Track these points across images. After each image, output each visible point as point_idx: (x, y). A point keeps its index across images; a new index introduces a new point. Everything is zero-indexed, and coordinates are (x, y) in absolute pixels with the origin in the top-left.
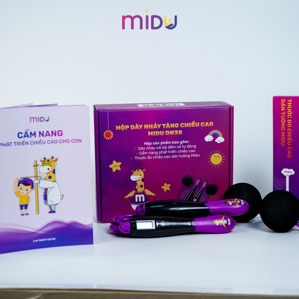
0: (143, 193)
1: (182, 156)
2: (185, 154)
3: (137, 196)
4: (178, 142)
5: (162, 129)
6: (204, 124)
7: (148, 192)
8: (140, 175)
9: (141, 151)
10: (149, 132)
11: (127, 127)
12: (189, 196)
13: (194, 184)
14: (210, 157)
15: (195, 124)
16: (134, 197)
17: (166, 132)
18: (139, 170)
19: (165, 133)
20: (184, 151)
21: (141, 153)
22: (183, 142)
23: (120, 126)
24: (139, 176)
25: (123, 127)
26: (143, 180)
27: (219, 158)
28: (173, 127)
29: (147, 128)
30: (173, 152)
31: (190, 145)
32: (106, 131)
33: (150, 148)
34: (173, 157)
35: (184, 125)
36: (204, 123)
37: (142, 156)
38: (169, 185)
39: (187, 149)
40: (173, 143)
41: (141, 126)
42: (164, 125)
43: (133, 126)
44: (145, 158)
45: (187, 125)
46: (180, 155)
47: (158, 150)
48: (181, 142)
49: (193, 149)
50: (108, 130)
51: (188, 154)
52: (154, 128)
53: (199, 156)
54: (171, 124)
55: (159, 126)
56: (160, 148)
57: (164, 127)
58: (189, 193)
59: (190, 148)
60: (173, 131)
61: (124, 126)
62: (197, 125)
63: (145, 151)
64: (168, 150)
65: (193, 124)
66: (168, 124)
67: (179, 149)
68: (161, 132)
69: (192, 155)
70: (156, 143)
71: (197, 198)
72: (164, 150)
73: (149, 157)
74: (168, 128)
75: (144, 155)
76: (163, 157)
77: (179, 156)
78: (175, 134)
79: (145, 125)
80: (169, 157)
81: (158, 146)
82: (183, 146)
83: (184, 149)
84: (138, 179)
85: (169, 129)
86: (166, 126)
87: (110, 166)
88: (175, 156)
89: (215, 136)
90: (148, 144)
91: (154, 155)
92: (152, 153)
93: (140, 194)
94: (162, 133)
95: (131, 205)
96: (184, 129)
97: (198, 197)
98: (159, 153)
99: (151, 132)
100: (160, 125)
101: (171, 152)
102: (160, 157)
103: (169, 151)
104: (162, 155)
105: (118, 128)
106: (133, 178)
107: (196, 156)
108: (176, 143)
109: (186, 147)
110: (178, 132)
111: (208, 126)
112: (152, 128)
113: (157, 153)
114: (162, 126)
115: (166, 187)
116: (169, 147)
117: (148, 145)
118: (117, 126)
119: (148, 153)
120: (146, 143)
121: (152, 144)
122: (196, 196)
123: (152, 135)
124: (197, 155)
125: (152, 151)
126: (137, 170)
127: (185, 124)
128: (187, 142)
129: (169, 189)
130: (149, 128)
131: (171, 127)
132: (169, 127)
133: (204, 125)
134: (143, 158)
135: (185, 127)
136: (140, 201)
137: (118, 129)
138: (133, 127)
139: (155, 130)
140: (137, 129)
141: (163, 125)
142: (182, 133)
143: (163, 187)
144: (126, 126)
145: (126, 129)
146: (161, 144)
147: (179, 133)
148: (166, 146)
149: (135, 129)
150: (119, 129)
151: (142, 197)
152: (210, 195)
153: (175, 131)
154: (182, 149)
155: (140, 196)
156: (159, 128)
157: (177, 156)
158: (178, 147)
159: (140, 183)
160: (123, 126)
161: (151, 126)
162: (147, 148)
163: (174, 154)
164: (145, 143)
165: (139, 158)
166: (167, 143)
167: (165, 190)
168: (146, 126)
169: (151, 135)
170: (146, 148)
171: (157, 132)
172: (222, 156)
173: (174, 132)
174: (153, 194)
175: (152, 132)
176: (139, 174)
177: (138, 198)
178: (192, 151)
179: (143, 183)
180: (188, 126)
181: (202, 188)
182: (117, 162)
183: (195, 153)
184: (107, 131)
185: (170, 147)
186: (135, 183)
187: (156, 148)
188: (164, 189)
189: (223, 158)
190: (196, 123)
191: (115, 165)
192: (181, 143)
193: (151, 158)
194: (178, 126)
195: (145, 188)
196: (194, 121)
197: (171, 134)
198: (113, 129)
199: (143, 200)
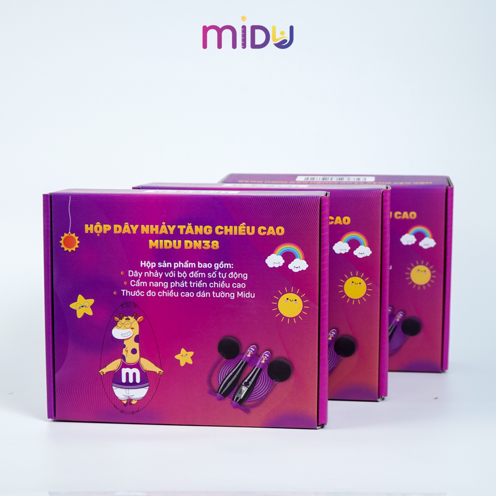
0: (137, 365)
1: (218, 295)
2: (225, 290)
3: (124, 371)
4: (210, 266)
5: (176, 236)
6: (265, 231)
7: (148, 365)
8: (132, 328)
9: (134, 278)
10: (151, 241)
11: (107, 228)
12: (233, 379)
13: (243, 354)
14: (277, 301)
15: (246, 229)
16: (120, 372)
17: (186, 242)
18: (129, 317)
19: (183, 243)
20: (223, 285)
21: (133, 283)
22: (221, 266)
23: (94, 226)
24: (130, 330)
25: (98, 228)
26: (137, 339)
27: (297, 303)
28: (201, 233)
29: (147, 232)
30: (200, 284)
31: (236, 273)
32: (66, 235)
33: (152, 274)
34: (199, 295)
35: (223, 230)
36: (264, 228)
37: (136, 288)
38: (191, 353)
39: (228, 280)
40: (199, 267)
41: (135, 228)
42: (181, 227)
43: (120, 227)
44: (142, 294)
45: (229, 230)
46: (214, 293)
47: (169, 280)
48: (216, 266)
49: (240, 280)
50: (70, 233)
51: (230, 290)
52: (161, 233)
53: (253, 296)
54: (196, 227)
55: (172, 229)
56: (172, 274)
57: (182, 232)
58: (231, 374)
59: (236, 278)
60: (200, 241)
61: (100, 227)
62: (251, 231)
63: (143, 279)
64: (188, 279)
65: (242, 229)
66: (190, 227)
67: (212, 280)
68: (175, 241)
69: (238, 292)
70: (165, 265)
71: (248, 385)
72: (180, 280)
73: (150, 293)
74: (190, 234)
75: (141, 288)
76: (179, 294)
77: (212, 295)
78: (203, 247)
79: (143, 226)
80: (192, 294)
81: (168, 270)
82: (220, 274)
83: (221, 280)
84: (126, 335)
85: (192, 237)
86: (185, 230)
87: (73, 306)
88: (204, 295)
89: (289, 257)
90: (149, 265)
91: (161, 289)
92: (157, 284)
93: (131, 367)
94: (177, 245)
95: (114, 388)
96: (222, 239)
97: (250, 383)
98: (171, 286)
99: (154, 242)
100: (174, 227)
101: (195, 285)
102: (171, 294)
103: (191, 283)
104: (176, 289)
105: (88, 228)
106: (117, 333)
107: (248, 295)
108: (205, 266)
109: (227, 275)
110: (210, 244)
111: (274, 234)
112: (157, 233)
113: (166, 284)
114: (177, 230)
115: (185, 357)
116: (191, 275)
117: (149, 267)
118: (86, 226)
119: (148, 284)
120: (145, 264)
121: (157, 265)
122: (246, 381)
123: (157, 247)
124: (249, 295)
125: (157, 279)
126: (125, 318)
127: (226, 227)
128: (229, 265)
129: (191, 362)
130: (152, 233)
131: (196, 233)
132: (192, 233)
133: (264, 233)
134: (138, 294)
135: (226, 233)
136: (131, 381)
137: (89, 231)
138: (118, 228)
139: (163, 237)
140: (127, 233)
141: (179, 227)
142: (218, 247)
143: (177, 357)
144: (104, 225)
145: (105, 232)
146: (175, 267)
147: (213, 247)
148: (185, 272)
149: (124, 232)
150: (92, 232)
151: (134, 374)
152: (275, 381)
153: (204, 242)
154: (218, 280)
155: (131, 371)
156: (172, 233)
157: (208, 294)
158: (210, 276)
159: (131, 344)
160: (98, 225)
161: (154, 229)
162: (147, 274)
163: (202, 289)
164: (143, 262)
165: (131, 294)
166: (187, 265)
167: (182, 364)
168: (145, 229)
169: (154, 248)
170: (143, 274)
171: (166, 241)
172: (303, 299)
173: (203, 245)
174: (157, 370)
175: (157, 241)
176: (128, 326)
177: (127, 374)
178: (239, 286)
179: (136, 346)
180: (231, 233)
181: (259, 366)
182: (86, 298)
183: (246, 290)
184: (68, 235)
185: (193, 275)
186: (120, 344)
187: (164, 275)
188: (179, 360)
189: (304, 304)
190: (248, 228)
191: (82, 305)
192: (217, 268)
193: (154, 294)
194: (210, 232)
195: (141, 356)
196: (244, 224)
197: (195, 248)
198: (80, 232)
199: (138, 380)
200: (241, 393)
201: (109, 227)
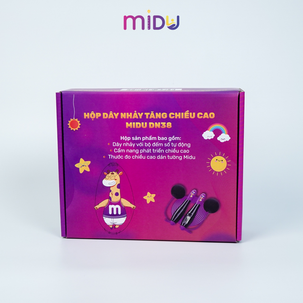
0: (119, 203)
1: (171, 158)
2: (176, 154)
3: (111, 207)
4: (166, 139)
5: (144, 119)
6: (202, 115)
7: (126, 203)
8: (115, 180)
9: (116, 147)
10: (127, 123)
11: (98, 115)
12: (181, 212)
13: (188, 195)
14: (210, 161)
15: (189, 115)
16: (107, 208)
17: (150, 123)
18: (114, 172)
19: (148, 125)
20: (174, 151)
21: (116, 150)
22: (173, 139)
23: (90, 114)
24: (114, 181)
25: (93, 115)
26: (119, 186)
27: (223, 162)
28: (160, 118)
29: (125, 118)
30: (159, 151)
31: (183, 143)
32: (71, 120)
33: (128, 145)
34: (158, 157)
35: (174, 116)
36: (201, 114)
37: (118, 154)
38: (154, 195)
39: (178, 148)
40: (159, 139)
41: (116, 115)
42: (147, 114)
43: (107, 114)
45: (178, 115)
46: (168, 156)
47: (140, 148)
48: (170, 139)
49: (186, 148)
50: (74, 118)
51: (179, 154)
52: (133, 118)
53: (194, 158)
54: (157, 114)
55: (141, 115)
56: (141, 144)
57: (147, 117)
58: (180, 208)
59: (183, 146)
60: (159, 123)
61: (94, 114)
62: (192, 116)
63: (122, 148)
64: (152, 148)
65: (187, 115)
66: (152, 114)
67: (167, 148)
68: (143, 123)
69: (184, 156)
70: (137, 138)
71: (191, 215)
72: (147, 148)
73: (127, 157)
74: (152, 118)
75: (121, 154)
76: (146, 157)
77: (167, 157)
78: (161, 127)
79: (122, 114)
80: (154, 157)
81: (138, 142)
82: (172, 144)
83: (173, 148)
84: (112, 184)
85: (154, 120)
86: (149, 116)
87: (77, 165)
88: (162, 157)
89: (218, 133)
90: (126, 138)
91: (134, 154)
92: (131, 151)
93: (115, 204)
94: (144, 126)
95: (104, 217)
96: (173, 121)
97: (192, 214)
98: (141, 152)
99: (129, 124)
100: (142, 114)
101: (156, 151)
102: (141, 157)
103: (153, 150)
104: (144, 154)
105: (86, 115)
106: (106, 182)
107: (190, 158)
108: (163, 139)
109: (177, 145)
110: (166, 125)
111: (208, 117)
112: (131, 118)
113: (137, 151)
114: (144, 116)
115: (150, 198)
116: (154, 145)
117: (126, 140)
118: (85, 114)
119: (126, 151)
120: (123, 138)
121: (131, 139)
122: (190, 212)
123: (131, 127)
124: (192, 157)
125: (131, 148)
126: (111, 173)
127: (176, 113)
128: (178, 138)
129: (153, 201)
130: (128, 118)
131: (157, 118)
132: (154, 118)
133: (201, 117)
134: (119, 157)
135: (176, 118)
136: (115, 213)
137: (87, 117)
138: (105, 115)
139: (135, 120)
140: (111, 118)
141: (145, 114)
142: (171, 126)
143: (145, 197)
144: (96, 113)
145: (97, 118)
146: (143, 140)
147: (167, 127)
148: (149, 143)
149: (109, 118)
150: (88, 118)
151: (117, 209)
152: (209, 213)
153: (162, 123)
154: (171, 148)
155: (115, 207)
156: (141, 118)
157: (165, 157)
158: (166, 145)
159: (115, 190)
160: (93, 113)
161: (129, 116)
162: (125, 145)
163: (160, 154)
164: (122, 137)
165: (114, 157)
166: (151, 138)
167: (148, 202)
168: (123, 115)
169: (129, 127)
170: (122, 144)
171: (137, 123)
172: (227, 160)
173: (161, 125)
174: (132, 206)
175: (131, 123)
176: (113, 178)
177: (113, 209)
178: (185, 151)
179: (118, 191)
180: (179, 118)
181: (198, 202)
182: (85, 161)
183: (189, 154)
184: (73, 120)
185: (155, 144)
186: (108, 189)
187: (136, 145)
188: (146, 200)
189: (228, 163)
190: (191, 114)
191: (83, 165)
192: (170, 140)
193: (129, 157)
194: (166, 116)
195: (121, 197)
196: (188, 111)
197: (156, 127)
198: (80, 118)
199: (120, 213)
200: (186, 220)
201: (100, 115)
